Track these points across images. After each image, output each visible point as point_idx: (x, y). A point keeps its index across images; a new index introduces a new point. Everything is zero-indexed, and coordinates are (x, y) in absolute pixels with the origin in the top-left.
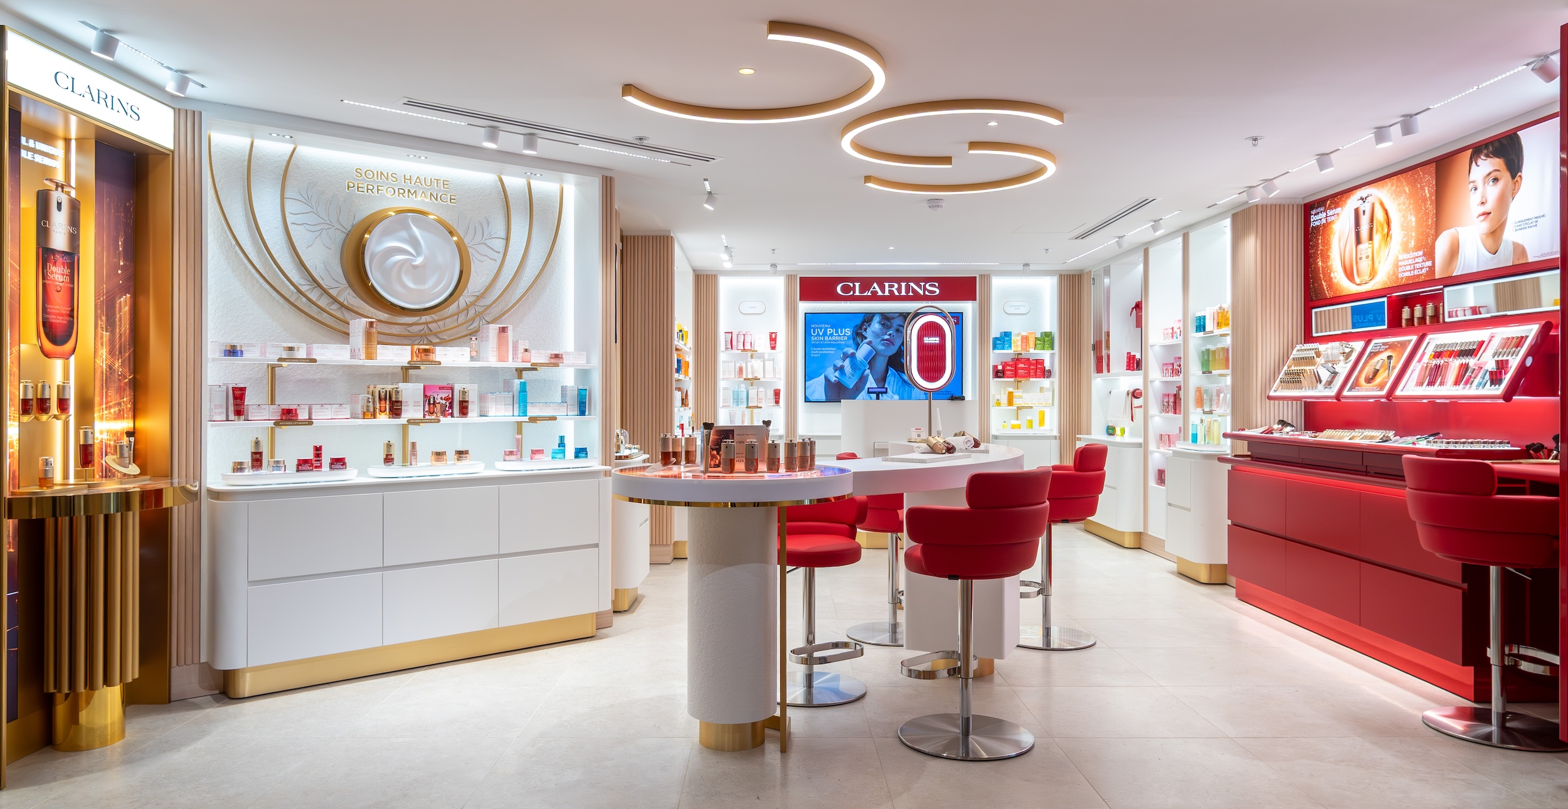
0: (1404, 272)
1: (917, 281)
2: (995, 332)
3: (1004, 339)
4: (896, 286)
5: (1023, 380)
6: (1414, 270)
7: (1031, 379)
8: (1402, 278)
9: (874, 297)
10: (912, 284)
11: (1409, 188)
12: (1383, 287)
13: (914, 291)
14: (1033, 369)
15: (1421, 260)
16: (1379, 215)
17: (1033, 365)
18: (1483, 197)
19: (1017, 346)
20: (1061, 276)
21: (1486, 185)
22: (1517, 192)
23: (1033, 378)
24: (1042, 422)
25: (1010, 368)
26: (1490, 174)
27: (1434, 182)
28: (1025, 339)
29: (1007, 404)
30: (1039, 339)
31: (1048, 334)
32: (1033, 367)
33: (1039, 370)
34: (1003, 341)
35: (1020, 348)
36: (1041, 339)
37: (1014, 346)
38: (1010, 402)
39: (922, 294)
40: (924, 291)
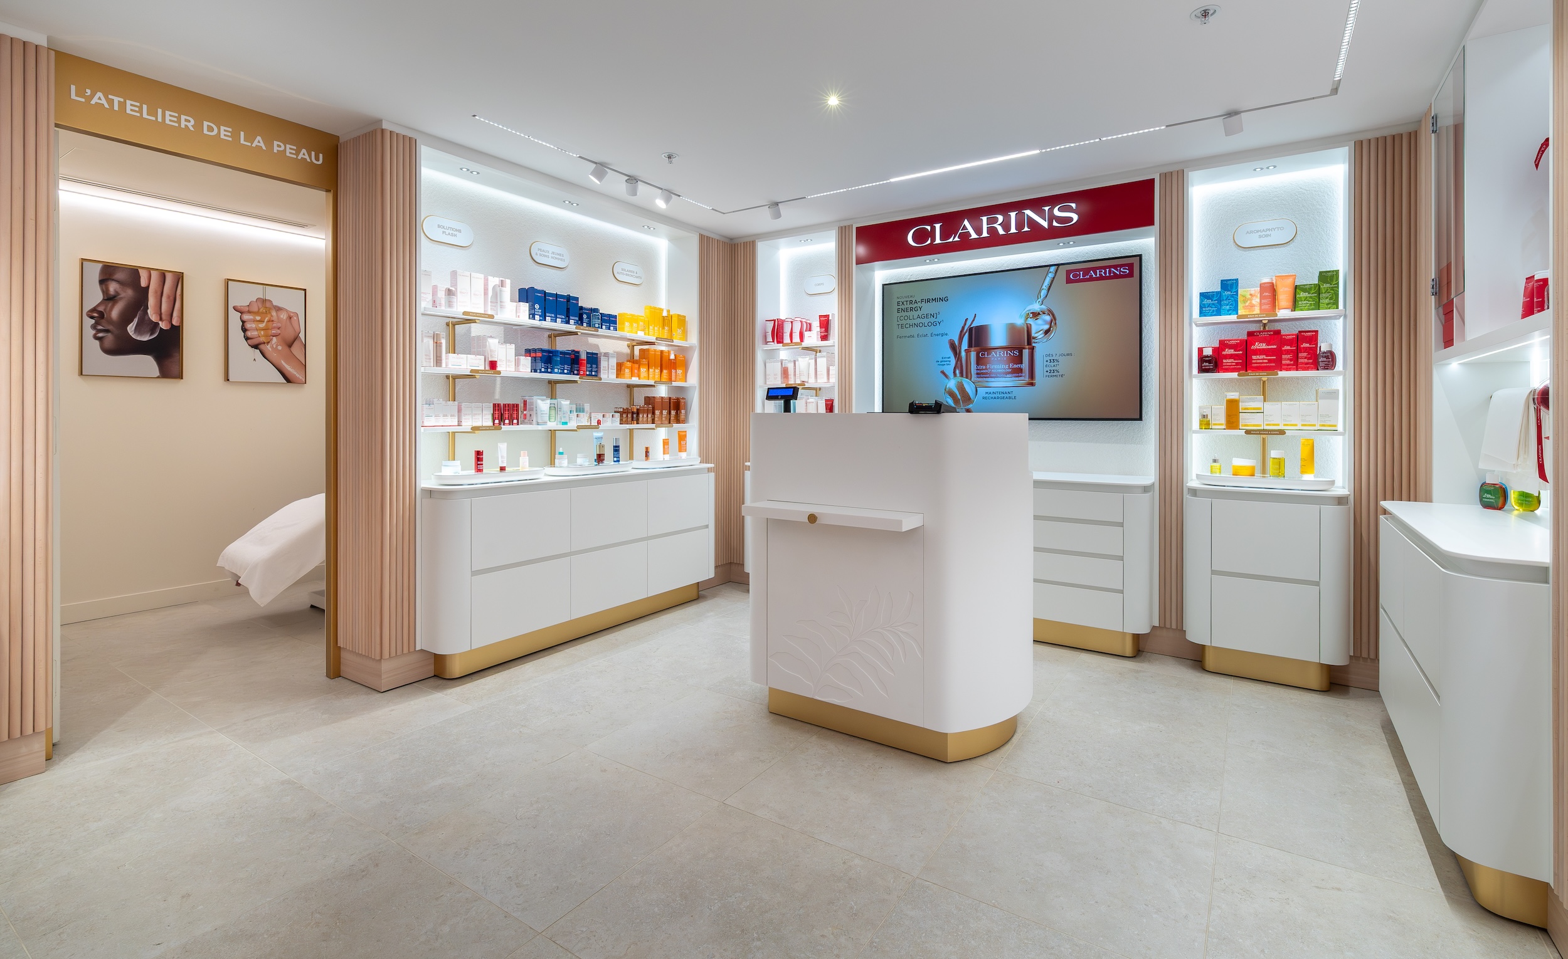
1: (1036, 204)
3: (1222, 296)
5: (1264, 376)
7: (1282, 374)
10: (1028, 212)
14: (1288, 352)
17: (1289, 342)
19: (1252, 306)
20: (1359, 146)
23: (1287, 370)
24: (1309, 461)
25: (1231, 352)
28: (1270, 292)
29: (1224, 427)
30: (1304, 288)
31: (1328, 277)
32: (1289, 348)
33: (1305, 354)
34: (1220, 301)
35: (1257, 311)
36: (1310, 289)
37: (1245, 308)
38: (1232, 421)
39: (1046, 227)
40: (1050, 223)
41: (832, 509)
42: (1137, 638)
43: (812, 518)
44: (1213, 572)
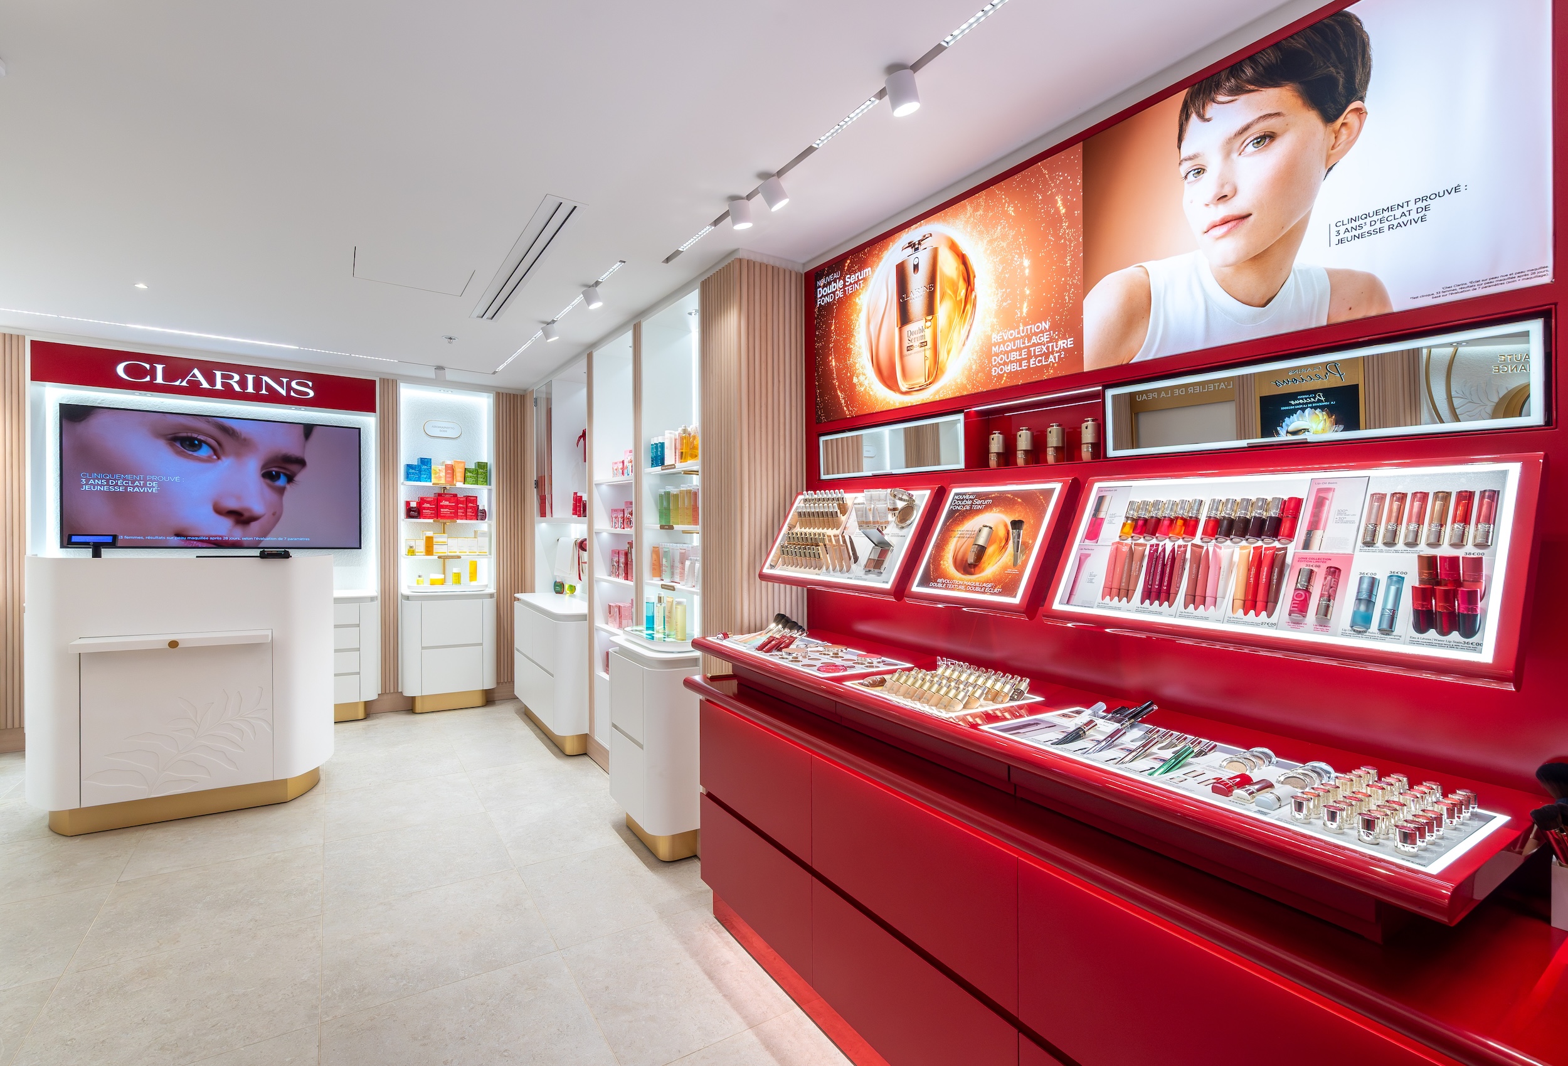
0: (1005, 364)
1: (276, 374)
2: (406, 455)
3: (420, 469)
4: (237, 377)
5: (448, 522)
6: (1028, 359)
7: (459, 521)
8: (1000, 377)
9: (194, 390)
10: (265, 378)
11: (1015, 207)
12: (957, 394)
13: (268, 387)
14: (461, 508)
15: (1045, 339)
16: (949, 266)
17: (462, 502)
18: (1222, 186)
19: (440, 477)
20: (498, 394)
21: (1235, 155)
22: (1344, 152)
23: (462, 519)
24: (473, 575)
25: (428, 505)
26: (1246, 128)
27: (1079, 182)
28: (450, 470)
29: (424, 554)
30: (470, 471)
31: (482, 466)
32: (462, 505)
33: (471, 510)
34: (420, 471)
35: (443, 481)
36: (473, 471)
37: (436, 477)
38: (429, 551)
39: (285, 395)
40: (288, 392)
41: (187, 635)
42: (368, 705)
43: (173, 644)
44: (423, 648)
